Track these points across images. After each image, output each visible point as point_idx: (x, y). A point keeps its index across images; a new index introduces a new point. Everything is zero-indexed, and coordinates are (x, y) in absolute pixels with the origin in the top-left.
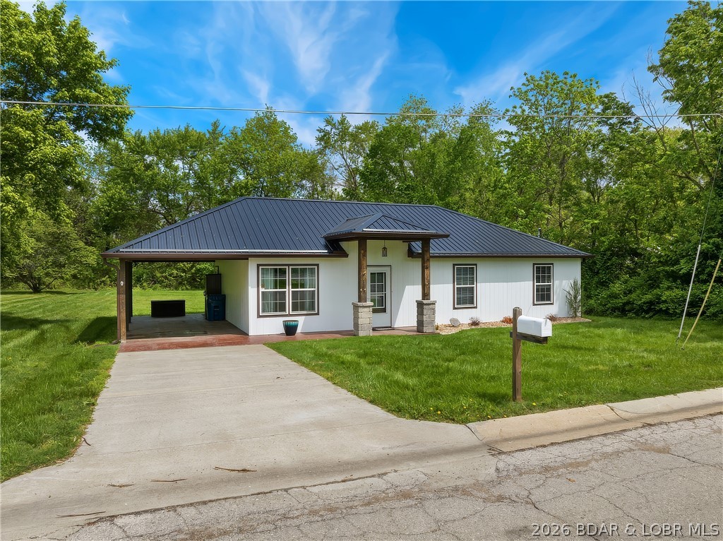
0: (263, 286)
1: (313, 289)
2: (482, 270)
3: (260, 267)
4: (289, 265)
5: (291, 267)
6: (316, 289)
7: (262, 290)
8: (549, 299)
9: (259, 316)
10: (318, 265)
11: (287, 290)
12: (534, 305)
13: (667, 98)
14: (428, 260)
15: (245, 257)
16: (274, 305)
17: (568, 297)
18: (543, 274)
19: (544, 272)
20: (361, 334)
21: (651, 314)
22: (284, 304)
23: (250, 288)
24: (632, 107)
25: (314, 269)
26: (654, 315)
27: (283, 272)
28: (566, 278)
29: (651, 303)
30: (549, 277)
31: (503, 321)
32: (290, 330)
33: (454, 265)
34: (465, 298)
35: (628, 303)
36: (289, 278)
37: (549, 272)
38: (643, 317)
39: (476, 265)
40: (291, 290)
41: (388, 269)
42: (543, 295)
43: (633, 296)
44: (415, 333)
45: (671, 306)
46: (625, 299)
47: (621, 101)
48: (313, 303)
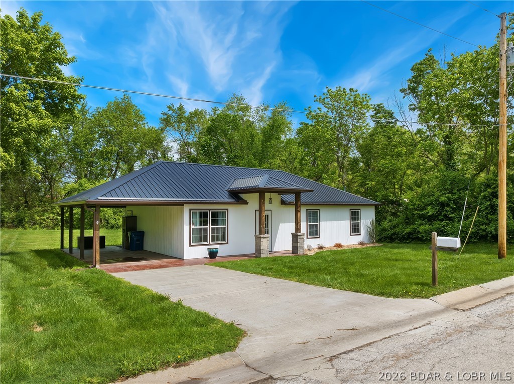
0: (193, 224)
1: (225, 226)
2: (323, 213)
3: (192, 211)
4: (210, 210)
5: (211, 211)
6: (226, 226)
7: (193, 227)
8: (358, 232)
9: (191, 246)
10: (227, 210)
11: (208, 227)
12: (351, 235)
13: (411, 109)
14: (300, 206)
15: (181, 204)
16: (200, 238)
17: (369, 230)
18: (355, 216)
19: (355, 215)
20: (263, 256)
21: (410, 240)
22: (206, 237)
23: (185, 225)
24: (393, 113)
25: (224, 213)
26: (412, 241)
27: (206, 215)
28: (367, 218)
29: (409, 234)
30: (358, 217)
31: (335, 246)
32: (213, 254)
33: (307, 210)
34: (314, 232)
35: (394, 234)
36: (210, 219)
37: (358, 215)
38: (406, 242)
39: (319, 210)
40: (211, 227)
41: (270, 212)
42: (355, 229)
43: (397, 230)
44: (291, 255)
45: (424, 235)
46: (392, 232)
47: (387, 109)
48: (224, 236)
